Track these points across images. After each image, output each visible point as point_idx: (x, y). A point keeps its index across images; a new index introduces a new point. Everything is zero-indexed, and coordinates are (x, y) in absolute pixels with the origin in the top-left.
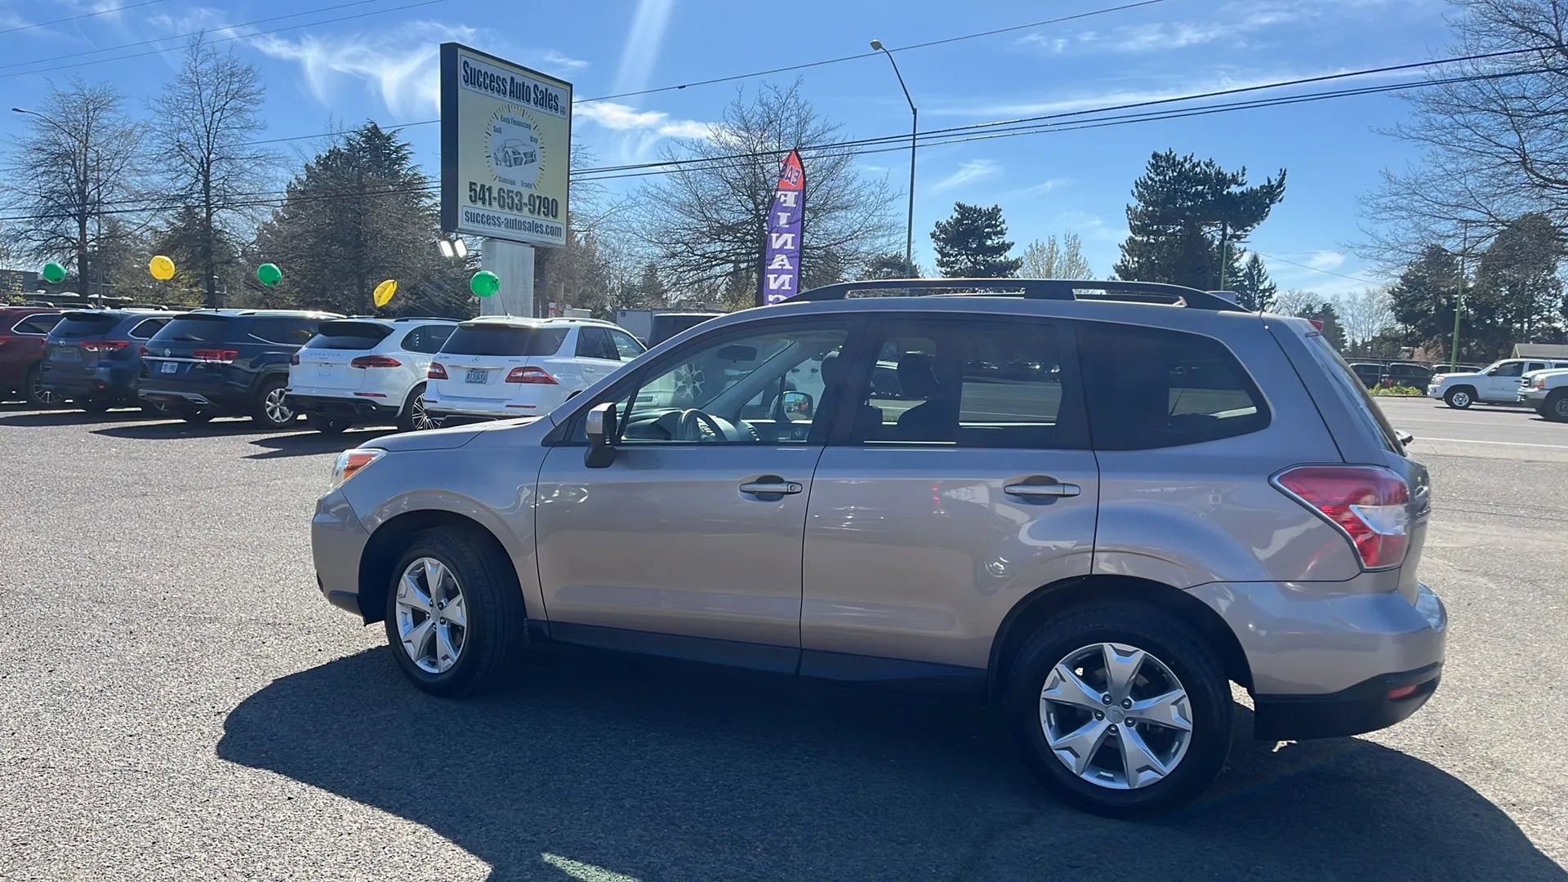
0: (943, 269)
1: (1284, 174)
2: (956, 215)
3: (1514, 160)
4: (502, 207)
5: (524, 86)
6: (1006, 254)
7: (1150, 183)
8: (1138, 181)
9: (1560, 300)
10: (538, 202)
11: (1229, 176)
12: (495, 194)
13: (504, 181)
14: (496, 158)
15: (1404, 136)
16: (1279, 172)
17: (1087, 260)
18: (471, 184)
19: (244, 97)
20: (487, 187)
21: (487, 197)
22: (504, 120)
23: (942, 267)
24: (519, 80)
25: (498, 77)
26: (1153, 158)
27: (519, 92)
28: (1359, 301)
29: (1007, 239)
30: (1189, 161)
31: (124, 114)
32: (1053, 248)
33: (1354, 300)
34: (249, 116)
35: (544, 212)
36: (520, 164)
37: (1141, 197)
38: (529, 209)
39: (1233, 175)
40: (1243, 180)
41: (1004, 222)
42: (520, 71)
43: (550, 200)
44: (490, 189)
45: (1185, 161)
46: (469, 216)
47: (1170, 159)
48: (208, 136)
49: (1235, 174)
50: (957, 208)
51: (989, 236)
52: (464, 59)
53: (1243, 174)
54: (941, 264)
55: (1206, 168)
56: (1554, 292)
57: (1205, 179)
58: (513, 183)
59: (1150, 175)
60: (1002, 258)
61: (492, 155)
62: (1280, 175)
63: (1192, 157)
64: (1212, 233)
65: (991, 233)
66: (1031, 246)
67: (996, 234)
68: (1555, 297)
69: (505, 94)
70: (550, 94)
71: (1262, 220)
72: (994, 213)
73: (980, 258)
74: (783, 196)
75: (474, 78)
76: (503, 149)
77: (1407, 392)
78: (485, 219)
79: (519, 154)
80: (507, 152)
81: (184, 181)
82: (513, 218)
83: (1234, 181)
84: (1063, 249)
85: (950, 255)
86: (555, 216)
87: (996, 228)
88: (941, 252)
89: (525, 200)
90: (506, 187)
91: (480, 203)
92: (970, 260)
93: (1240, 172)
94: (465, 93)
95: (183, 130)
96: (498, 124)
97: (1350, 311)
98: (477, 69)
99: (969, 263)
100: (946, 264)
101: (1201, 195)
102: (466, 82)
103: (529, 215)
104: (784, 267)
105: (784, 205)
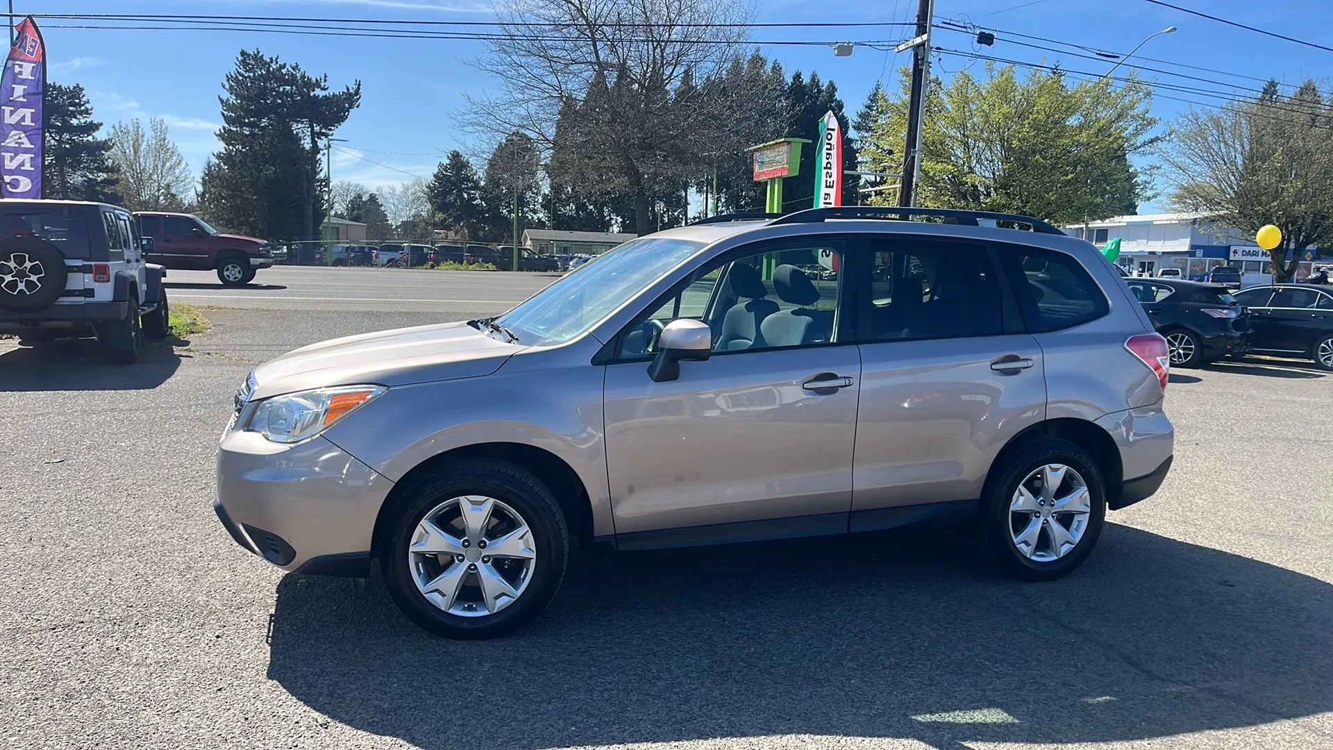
1: (359, 85)
3: (555, 95)
6: (94, 134)
7: (241, 78)
8: (229, 75)
9: (540, 197)
11: (314, 80)
15: (482, 68)
16: (355, 83)
17: (176, 145)
26: (242, 56)
28: (397, 192)
29: (94, 118)
30: (274, 62)
32: (138, 131)
33: (394, 192)
37: (231, 89)
39: (317, 80)
40: (325, 86)
41: (88, 102)
45: (272, 62)
47: (258, 58)
49: (319, 79)
51: (73, 115)
53: (325, 81)
55: (292, 71)
56: (536, 191)
57: (292, 80)
59: (240, 71)
60: (90, 138)
62: (356, 85)
63: (277, 58)
64: (301, 129)
65: (75, 111)
66: (114, 127)
67: (81, 113)
68: (537, 195)
71: (343, 121)
72: (76, 93)
73: (66, 136)
74: (16, 66)
77: (487, 267)
83: (318, 84)
84: (149, 134)
87: (80, 107)
92: (53, 138)
93: (323, 78)
97: (391, 200)
101: (290, 95)
104: (22, 146)
105: (20, 76)
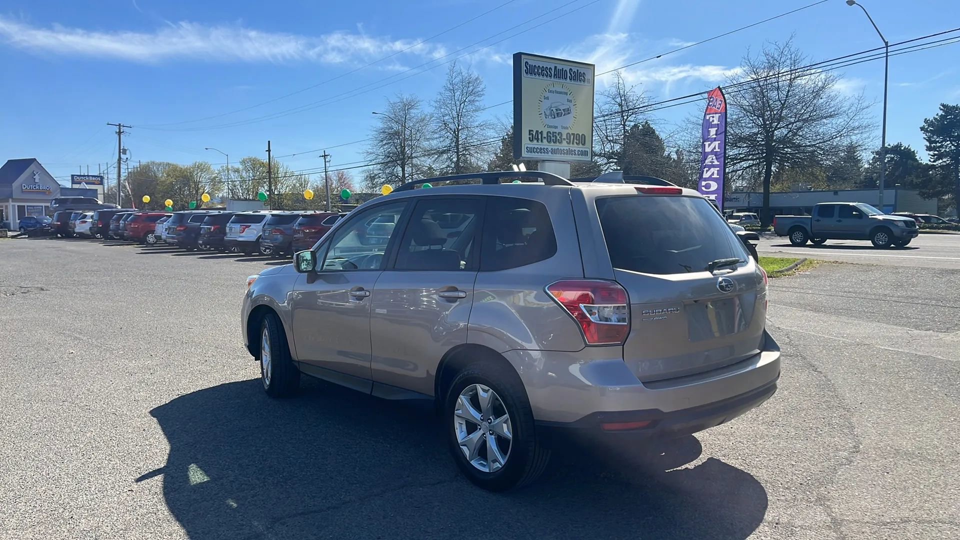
0: (931, 153)
2: (941, 113)
4: (549, 142)
5: (563, 70)
10: (572, 137)
12: (545, 135)
13: (550, 127)
14: (546, 115)
18: (530, 131)
19: (475, 94)
20: (540, 131)
21: (540, 137)
22: (550, 92)
23: (930, 151)
24: (559, 67)
25: (546, 67)
27: (560, 74)
31: (421, 110)
34: (477, 104)
35: (576, 142)
36: (561, 116)
38: (567, 142)
42: (559, 62)
43: (581, 135)
44: (541, 133)
46: (529, 149)
48: (458, 117)
50: (942, 107)
52: (525, 61)
54: (929, 149)
58: (556, 127)
61: (543, 113)
69: (551, 77)
70: (580, 73)
74: (711, 118)
75: (531, 70)
76: (550, 109)
78: (538, 150)
79: (560, 110)
80: (552, 110)
81: (448, 142)
82: (556, 148)
85: (936, 142)
86: (584, 144)
88: (929, 140)
89: (564, 136)
90: (552, 130)
91: (535, 141)
92: (953, 145)
94: (526, 79)
95: (446, 115)
96: (547, 94)
98: (533, 65)
99: (952, 147)
100: (934, 149)
102: (527, 73)
103: (567, 145)
104: (714, 164)
105: (713, 123)
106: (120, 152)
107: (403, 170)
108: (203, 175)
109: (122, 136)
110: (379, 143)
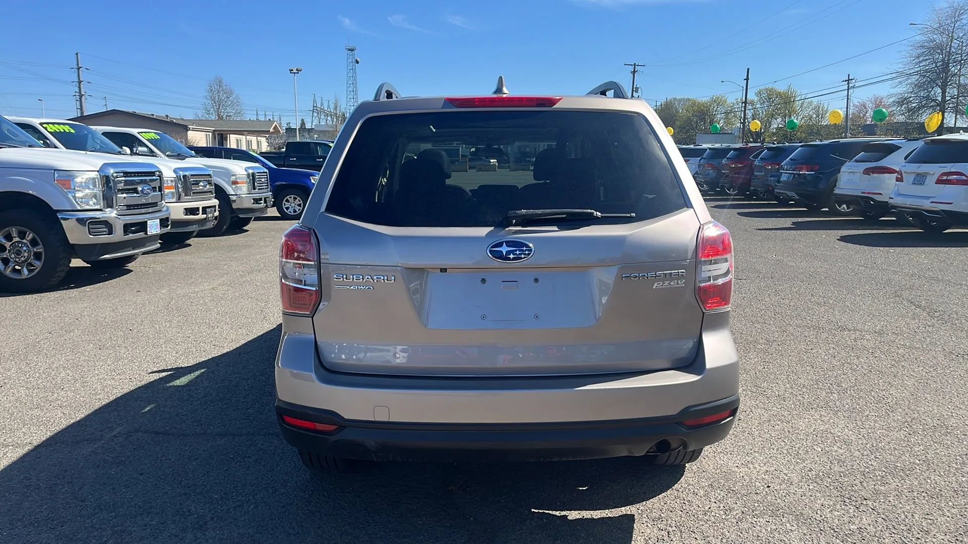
106: (633, 91)
107: (944, 92)
108: (719, 109)
109: (636, 74)
110: (914, 60)
